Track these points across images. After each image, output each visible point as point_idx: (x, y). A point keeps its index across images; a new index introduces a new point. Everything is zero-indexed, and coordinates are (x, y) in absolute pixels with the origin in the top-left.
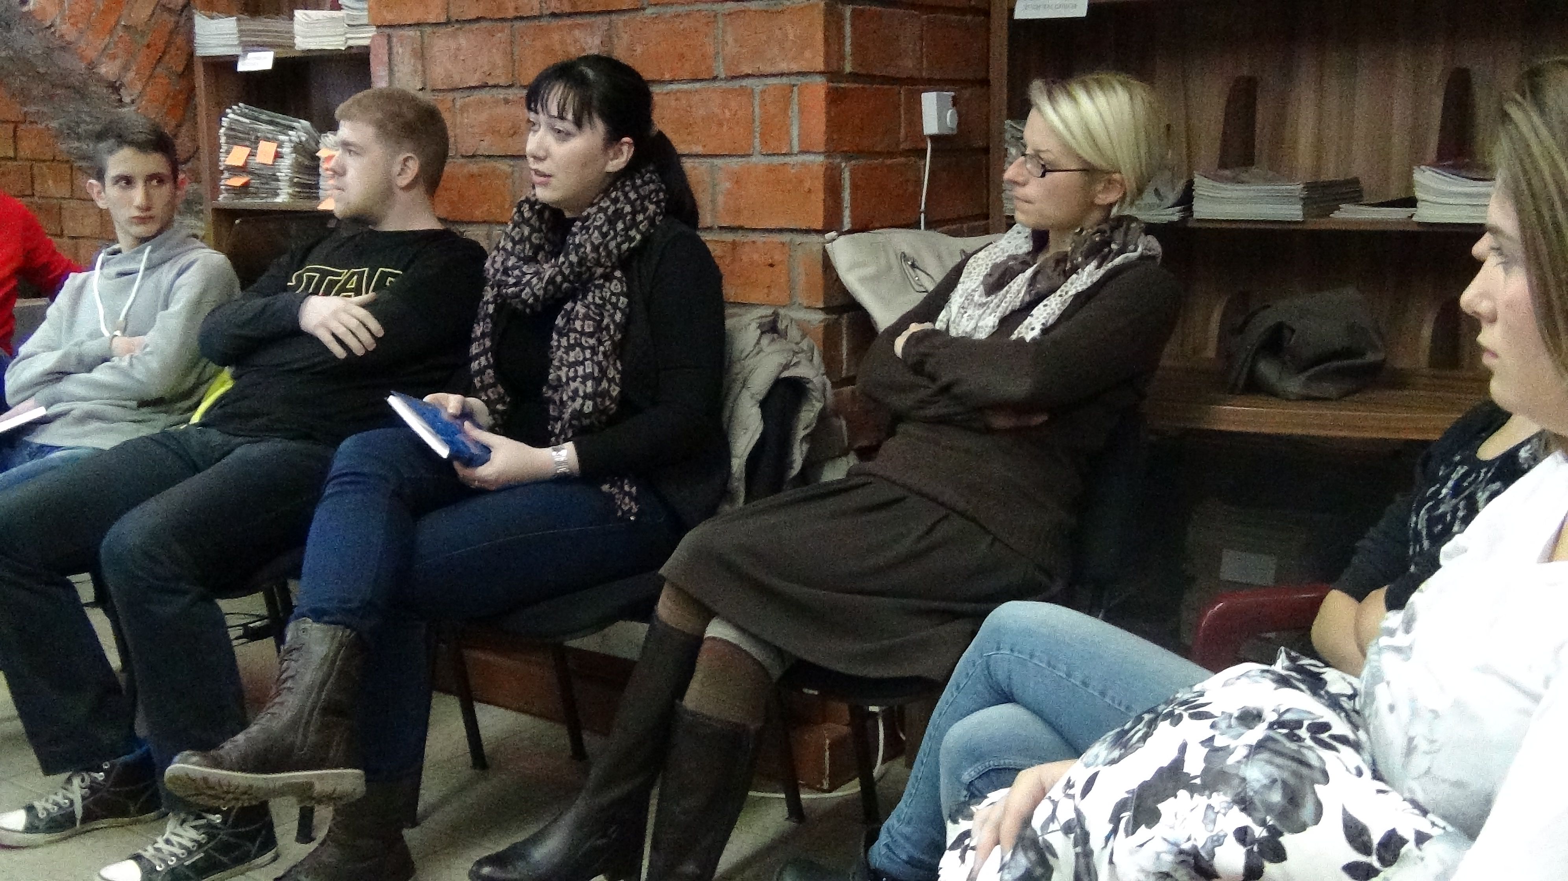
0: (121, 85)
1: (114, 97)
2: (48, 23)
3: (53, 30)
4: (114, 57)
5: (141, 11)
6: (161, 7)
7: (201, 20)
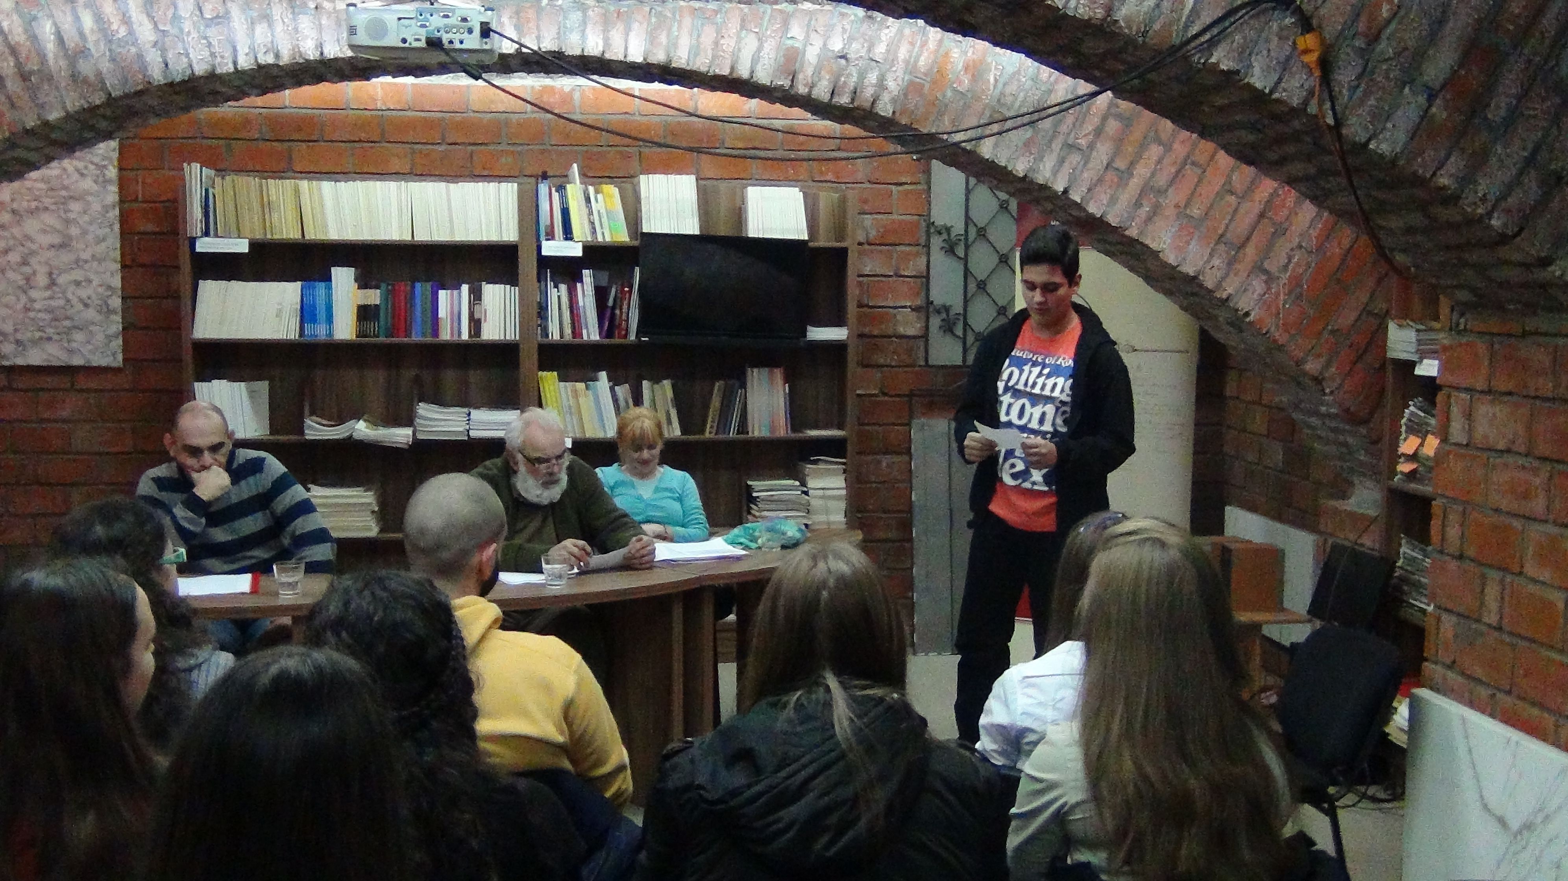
1: (1318, 388)
2: (1264, 332)
3: (1268, 335)
4: (1319, 356)
5: (1347, 317)
6: (1366, 311)
7: (1392, 327)
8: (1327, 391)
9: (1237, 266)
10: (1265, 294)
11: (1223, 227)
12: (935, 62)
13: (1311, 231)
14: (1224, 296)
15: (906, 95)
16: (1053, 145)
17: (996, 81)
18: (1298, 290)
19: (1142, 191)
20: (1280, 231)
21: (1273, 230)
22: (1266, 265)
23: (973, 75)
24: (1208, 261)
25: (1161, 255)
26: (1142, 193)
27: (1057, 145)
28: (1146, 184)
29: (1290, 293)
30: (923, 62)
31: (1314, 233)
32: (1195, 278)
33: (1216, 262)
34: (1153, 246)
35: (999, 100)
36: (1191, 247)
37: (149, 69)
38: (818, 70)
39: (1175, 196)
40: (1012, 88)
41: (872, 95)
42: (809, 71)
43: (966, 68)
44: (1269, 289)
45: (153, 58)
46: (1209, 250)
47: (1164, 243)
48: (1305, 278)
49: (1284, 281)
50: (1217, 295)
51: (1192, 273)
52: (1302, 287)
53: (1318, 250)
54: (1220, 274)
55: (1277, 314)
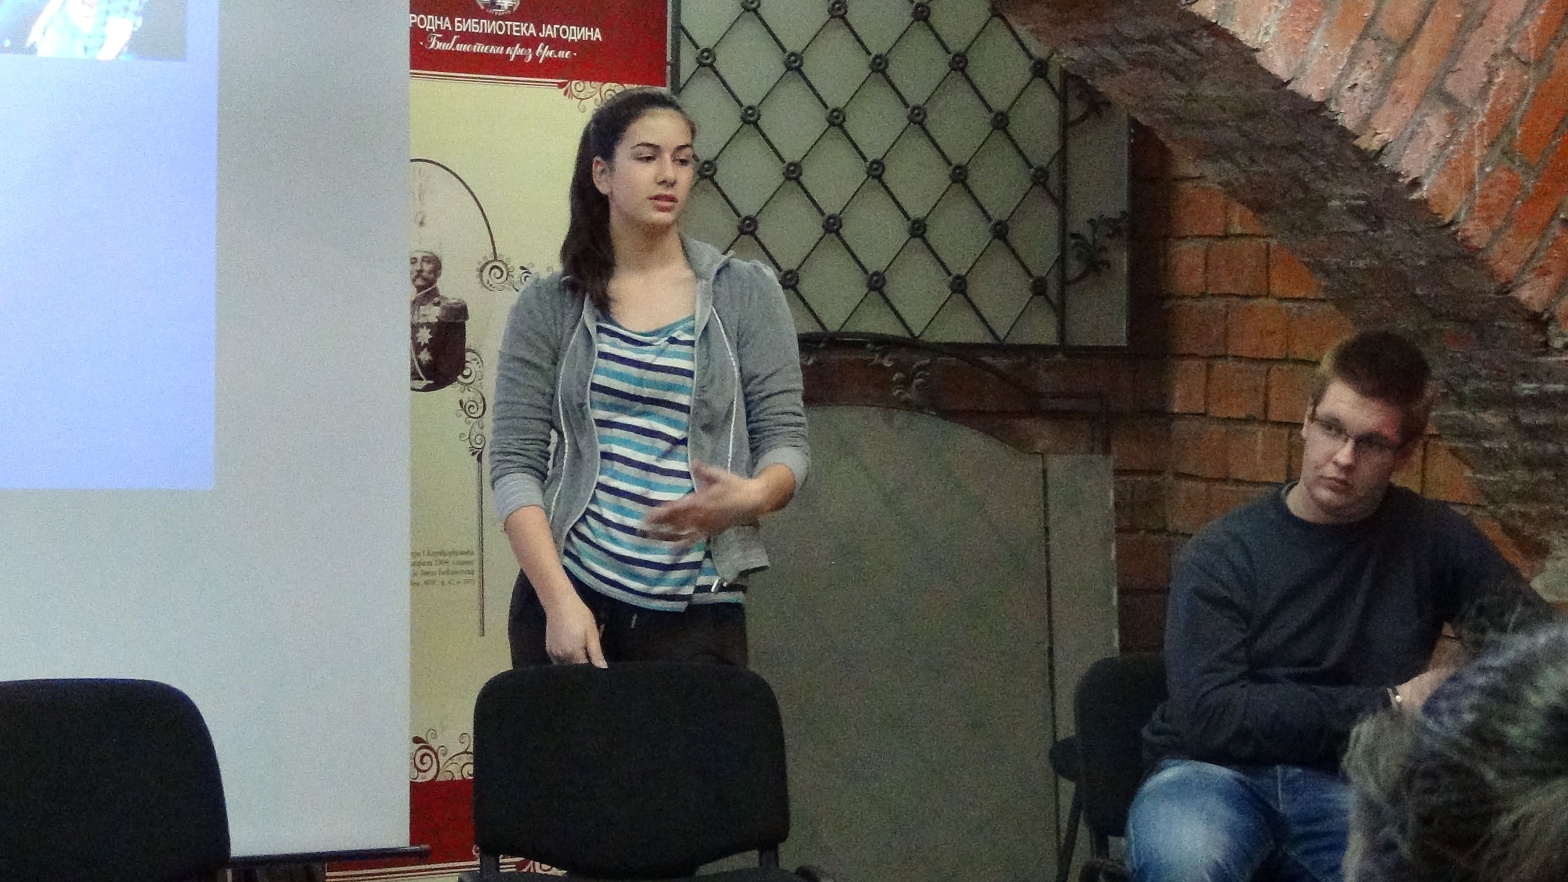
0: (1552, 318)
1: (1537, 337)
2: (1447, 221)
3: (1453, 228)
4: (1544, 272)
8: (1558, 343)
9: (1400, 86)
10: (1445, 146)
13: (1526, 21)
14: (1375, 145)
18: (1506, 139)
20: (1473, 19)
22: (1450, 85)
24: (1344, 75)
25: (1258, 55)
29: (1492, 145)
31: (1532, 25)
32: (1321, 106)
33: (1361, 75)
34: (1247, 37)
36: (1314, 43)
44: (1455, 133)
46: (1347, 51)
47: (1266, 33)
48: (1518, 114)
49: (1482, 119)
50: (1362, 143)
51: (1316, 97)
52: (1513, 132)
53: (1539, 61)
54: (1367, 101)
55: (1471, 185)
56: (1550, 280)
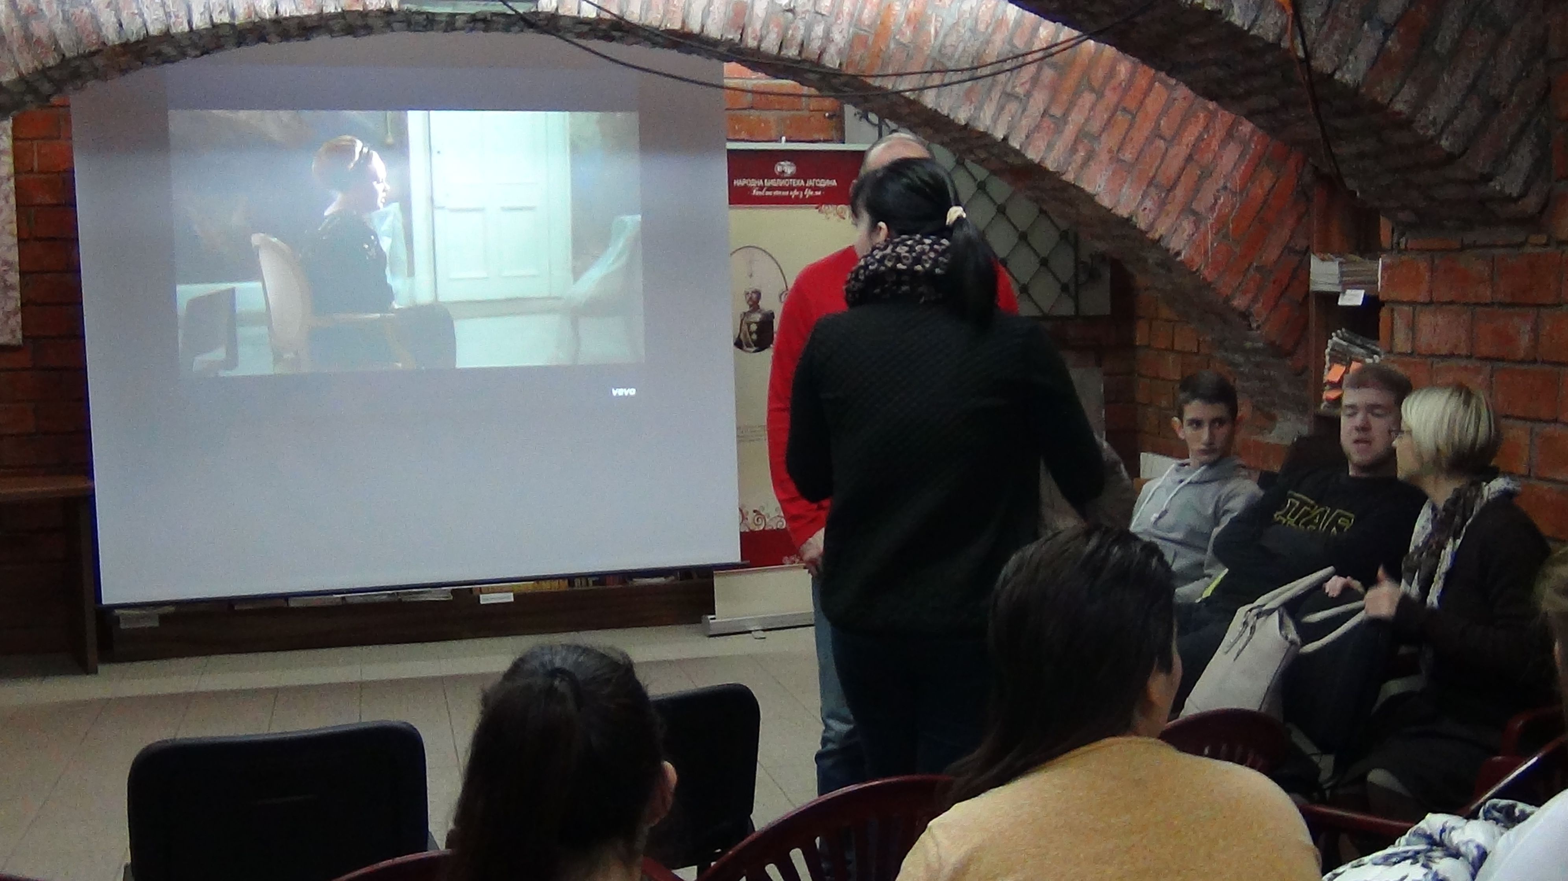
0: (1251, 314)
1: (1246, 322)
3: (1198, 274)
4: (1244, 293)
5: (1271, 254)
6: (1288, 249)
7: (1315, 262)
8: (1254, 325)
9: (1169, 207)
10: (1193, 235)
11: (1154, 170)
12: (878, 14)
13: (1235, 173)
14: (1157, 236)
15: (851, 46)
16: (993, 95)
17: (937, 32)
18: (1224, 231)
19: (1077, 137)
20: (1206, 174)
21: (1199, 172)
22: (1194, 206)
23: (914, 27)
24: (1141, 203)
25: (1097, 198)
26: (1077, 141)
27: (996, 95)
28: (1080, 131)
29: (1217, 233)
30: (867, 15)
31: (1237, 175)
32: (1129, 220)
33: (1148, 204)
34: (1089, 189)
35: (940, 51)
36: (1124, 190)
37: (104, 29)
38: (765, 24)
39: (1109, 141)
40: (952, 40)
41: (819, 48)
42: (758, 26)
43: (909, 20)
44: (1198, 228)
45: (107, 19)
46: (1141, 192)
47: (1099, 187)
48: (1231, 218)
49: (1211, 221)
50: (1150, 236)
51: (1126, 216)
52: (1228, 227)
53: (1241, 191)
54: (1151, 216)
55: (1206, 252)
56: (1250, 296)
